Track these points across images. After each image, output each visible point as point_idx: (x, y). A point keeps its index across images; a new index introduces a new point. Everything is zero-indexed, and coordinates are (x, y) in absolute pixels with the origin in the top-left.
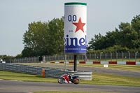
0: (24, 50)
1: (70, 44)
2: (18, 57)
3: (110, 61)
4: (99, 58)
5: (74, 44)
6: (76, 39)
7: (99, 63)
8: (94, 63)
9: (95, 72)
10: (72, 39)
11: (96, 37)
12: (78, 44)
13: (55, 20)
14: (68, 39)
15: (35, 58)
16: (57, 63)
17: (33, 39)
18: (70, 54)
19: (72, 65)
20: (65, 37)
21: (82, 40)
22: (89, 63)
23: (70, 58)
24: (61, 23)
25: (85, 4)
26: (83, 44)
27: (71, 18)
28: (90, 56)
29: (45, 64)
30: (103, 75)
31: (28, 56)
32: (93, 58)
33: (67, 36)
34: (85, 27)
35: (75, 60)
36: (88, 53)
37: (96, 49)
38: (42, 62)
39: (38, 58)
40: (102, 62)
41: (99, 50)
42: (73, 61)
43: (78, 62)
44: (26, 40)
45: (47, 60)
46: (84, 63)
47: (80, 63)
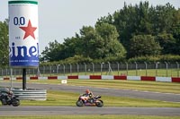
1: (16, 54)
3: (69, 75)
4: (55, 72)
5: (23, 55)
6: (25, 48)
7: (56, 78)
8: (49, 78)
9: (50, 89)
10: (19, 48)
12: (28, 54)
14: (13, 48)
16: (1, 79)
18: (17, 67)
19: (21, 82)
20: (11, 46)
21: (33, 50)
22: (43, 78)
24: (5, 27)
26: (34, 54)
28: (43, 69)
32: (47, 72)
33: (13, 44)
35: (24, 74)
36: (41, 66)
37: (51, 61)
40: (59, 77)
41: (55, 62)
42: (21, 76)
43: (28, 78)
46: (37, 78)
47: (31, 78)
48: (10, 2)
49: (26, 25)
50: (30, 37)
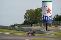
0: (24, 22)
1: (44, 19)
2: (22, 24)
4: (57, 25)
5: (46, 19)
6: (47, 17)
7: (58, 27)
8: (55, 27)
9: (56, 31)
10: (45, 17)
11: (56, 16)
12: (48, 19)
13: (38, 9)
14: (43, 17)
15: (29, 25)
16: (39, 27)
17: (28, 17)
18: (44, 23)
19: (46, 28)
21: (50, 17)
22: (53, 27)
23: (45, 25)
24: (41, 10)
25: (51, 2)
26: (50, 19)
27: (45, 7)
28: (53, 24)
29: (34, 27)
30: (59, 32)
31: (26, 24)
32: (55, 25)
33: (43, 15)
34: (51, 12)
35: (47, 26)
36: (52, 23)
37: (56, 21)
38: (32, 27)
39: (30, 25)
41: (57, 22)
42: (46, 26)
43: (48, 27)
44: (25, 17)
45: (34, 26)
46: (51, 27)
47: (49, 27)
48: (43, 2)
49: (48, 9)
50: (49, 13)
